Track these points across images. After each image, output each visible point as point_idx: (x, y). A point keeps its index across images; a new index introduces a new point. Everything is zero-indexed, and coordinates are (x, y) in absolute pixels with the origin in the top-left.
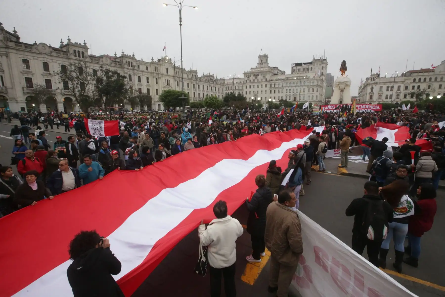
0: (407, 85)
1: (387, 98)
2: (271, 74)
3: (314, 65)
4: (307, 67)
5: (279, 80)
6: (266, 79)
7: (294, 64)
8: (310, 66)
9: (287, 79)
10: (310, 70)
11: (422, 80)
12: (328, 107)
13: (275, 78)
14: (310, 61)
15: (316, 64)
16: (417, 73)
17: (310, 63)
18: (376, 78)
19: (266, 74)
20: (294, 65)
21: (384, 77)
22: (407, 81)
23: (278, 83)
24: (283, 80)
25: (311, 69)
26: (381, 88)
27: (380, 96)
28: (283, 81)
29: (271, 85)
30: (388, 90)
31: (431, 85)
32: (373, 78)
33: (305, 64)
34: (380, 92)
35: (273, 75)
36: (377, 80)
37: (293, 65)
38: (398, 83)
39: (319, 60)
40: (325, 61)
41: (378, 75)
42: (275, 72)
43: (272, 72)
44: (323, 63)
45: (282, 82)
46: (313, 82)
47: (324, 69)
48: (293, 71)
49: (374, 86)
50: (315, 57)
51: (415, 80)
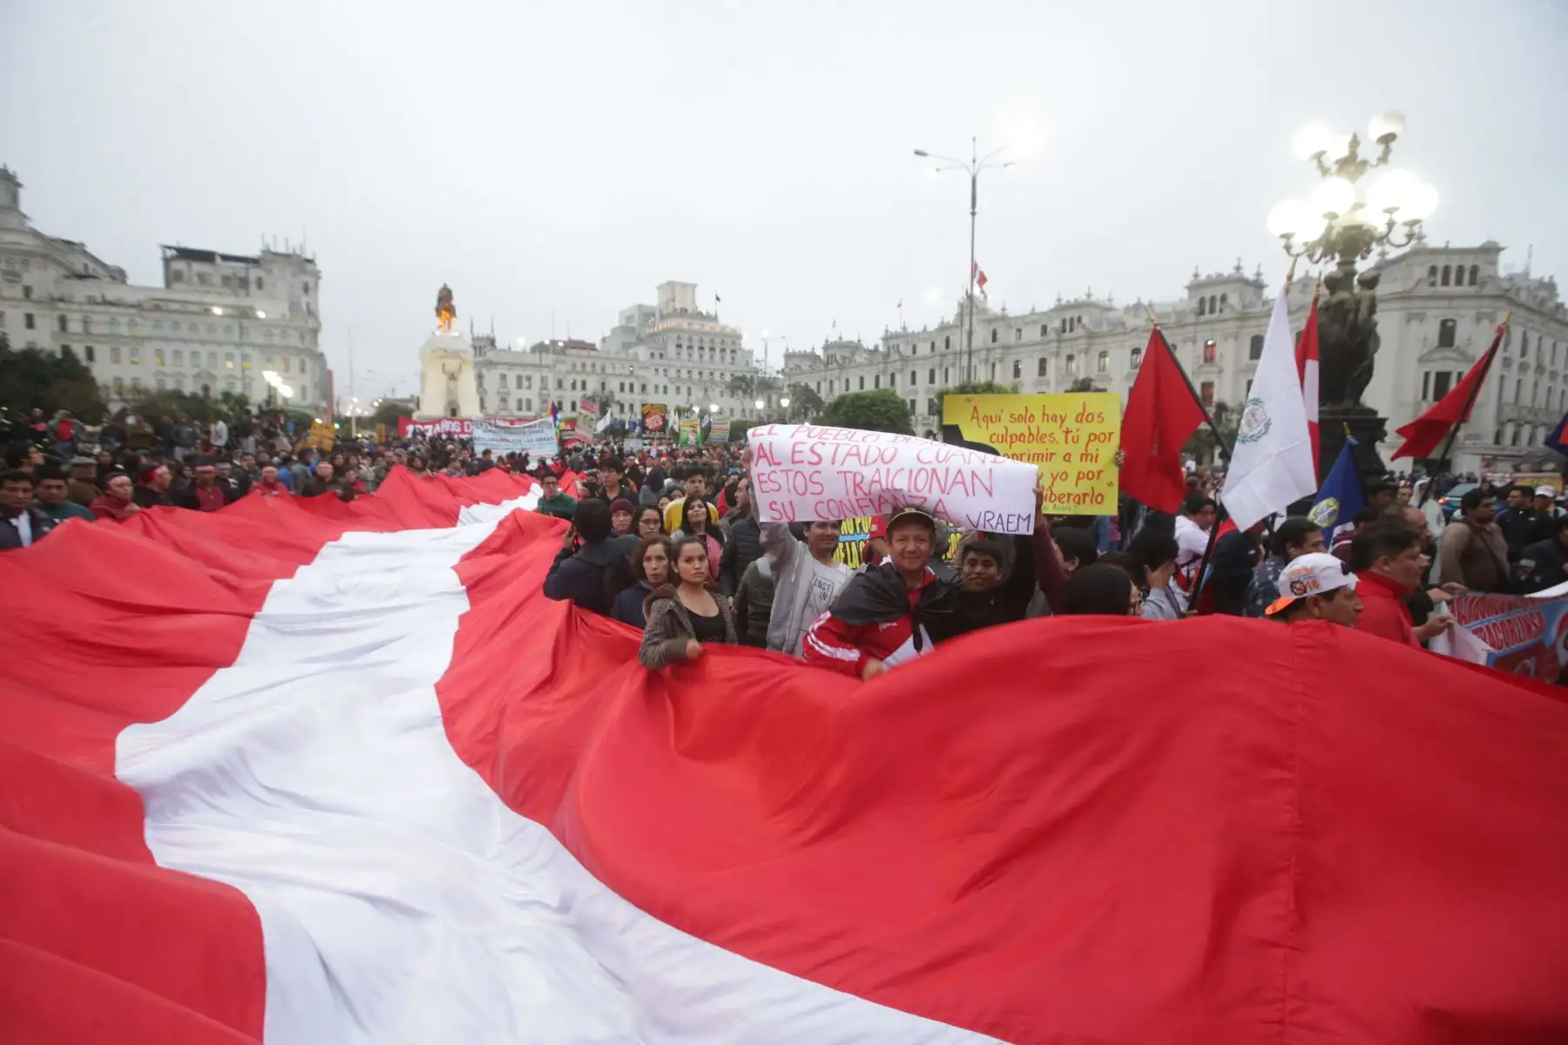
0: (560, 377)
1: (520, 409)
2: (53, 273)
3: (269, 272)
4: (242, 274)
5: (111, 304)
6: (27, 291)
7: (170, 248)
8: (254, 273)
9: (157, 308)
10: (253, 287)
11: (589, 368)
12: (443, 424)
13: (81, 290)
14: (253, 251)
15: (275, 268)
16: (575, 348)
17: (255, 262)
18: (486, 350)
19: (25, 263)
20: (174, 252)
21: (506, 347)
22: (560, 367)
23: (106, 318)
24: (132, 306)
25: (260, 284)
26: (503, 377)
27: (504, 400)
28: (133, 311)
29: (63, 321)
30: (519, 386)
31: (606, 382)
32: (480, 348)
33: (226, 258)
34: (544, 392)
35: (67, 277)
36: (490, 355)
37: (170, 253)
38: (499, 366)
39: (287, 256)
40: (309, 266)
41: (492, 342)
42: (78, 264)
43: (59, 263)
44: (304, 272)
45: (131, 315)
46: (284, 335)
47: (311, 292)
48: (172, 278)
49: (484, 372)
50: (269, 240)
51: (574, 366)
